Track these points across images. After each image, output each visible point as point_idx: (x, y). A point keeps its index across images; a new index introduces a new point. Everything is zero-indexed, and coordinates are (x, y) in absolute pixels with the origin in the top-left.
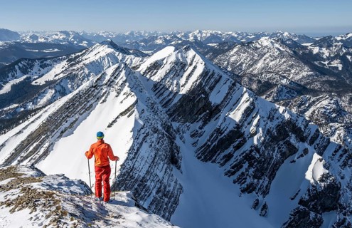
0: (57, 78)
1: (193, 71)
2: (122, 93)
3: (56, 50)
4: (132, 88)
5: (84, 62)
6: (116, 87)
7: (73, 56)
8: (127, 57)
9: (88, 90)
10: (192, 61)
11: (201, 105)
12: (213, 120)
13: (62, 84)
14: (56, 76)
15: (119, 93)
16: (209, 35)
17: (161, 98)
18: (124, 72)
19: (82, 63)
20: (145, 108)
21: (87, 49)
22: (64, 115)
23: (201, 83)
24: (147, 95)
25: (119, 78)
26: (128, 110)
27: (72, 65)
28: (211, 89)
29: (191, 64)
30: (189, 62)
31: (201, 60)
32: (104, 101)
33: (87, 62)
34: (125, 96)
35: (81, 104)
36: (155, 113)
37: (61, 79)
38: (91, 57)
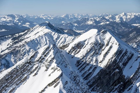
0: (3, 53)
1: (109, 50)
2: (50, 68)
3: (3, 30)
4: (58, 64)
5: (26, 40)
6: (46, 63)
7: (17, 35)
8: (62, 36)
9: (24, 65)
10: (108, 42)
11: (116, 78)
12: (126, 90)
13: (7, 58)
14: (2, 52)
15: (48, 68)
16: (133, 17)
17: (83, 72)
18: (52, 51)
19: (24, 41)
20: (69, 80)
21: (28, 29)
22: (4, 85)
23: (115, 60)
24: (71, 69)
25: (49, 56)
26: (54, 81)
27: (16, 43)
28: (125, 64)
29: (107, 45)
30: (106, 43)
31: (116, 41)
32: (36, 74)
33: (28, 40)
34: (53, 70)
35: (17, 76)
36: (77, 84)
37: (6, 55)
38: (31, 36)
